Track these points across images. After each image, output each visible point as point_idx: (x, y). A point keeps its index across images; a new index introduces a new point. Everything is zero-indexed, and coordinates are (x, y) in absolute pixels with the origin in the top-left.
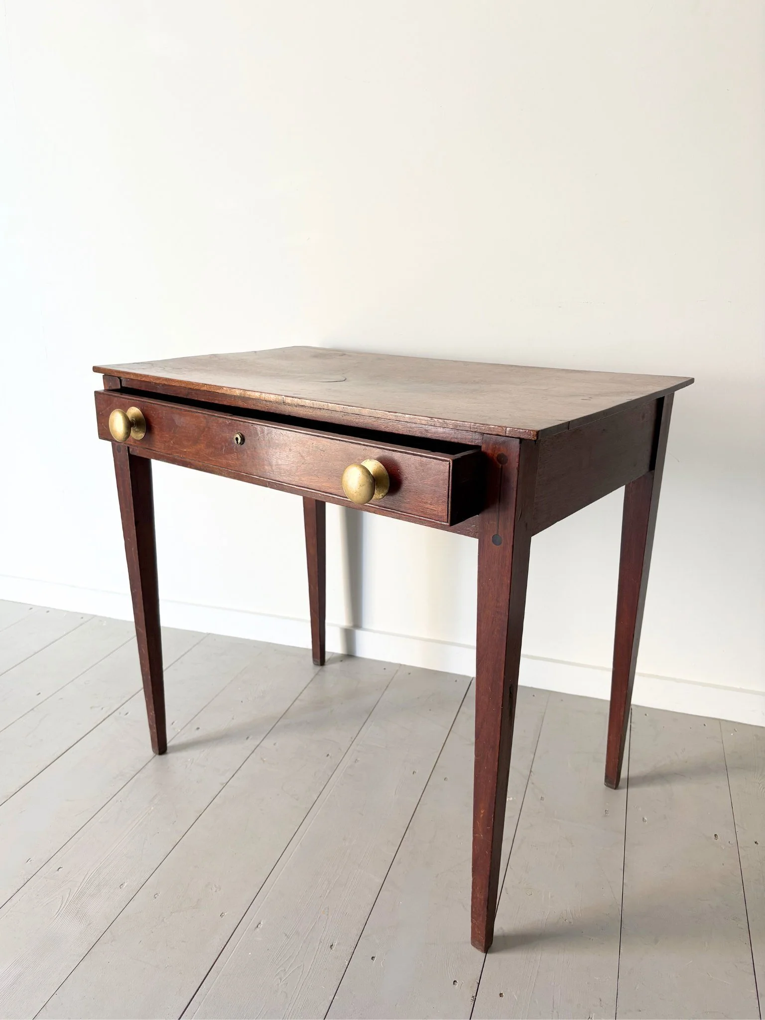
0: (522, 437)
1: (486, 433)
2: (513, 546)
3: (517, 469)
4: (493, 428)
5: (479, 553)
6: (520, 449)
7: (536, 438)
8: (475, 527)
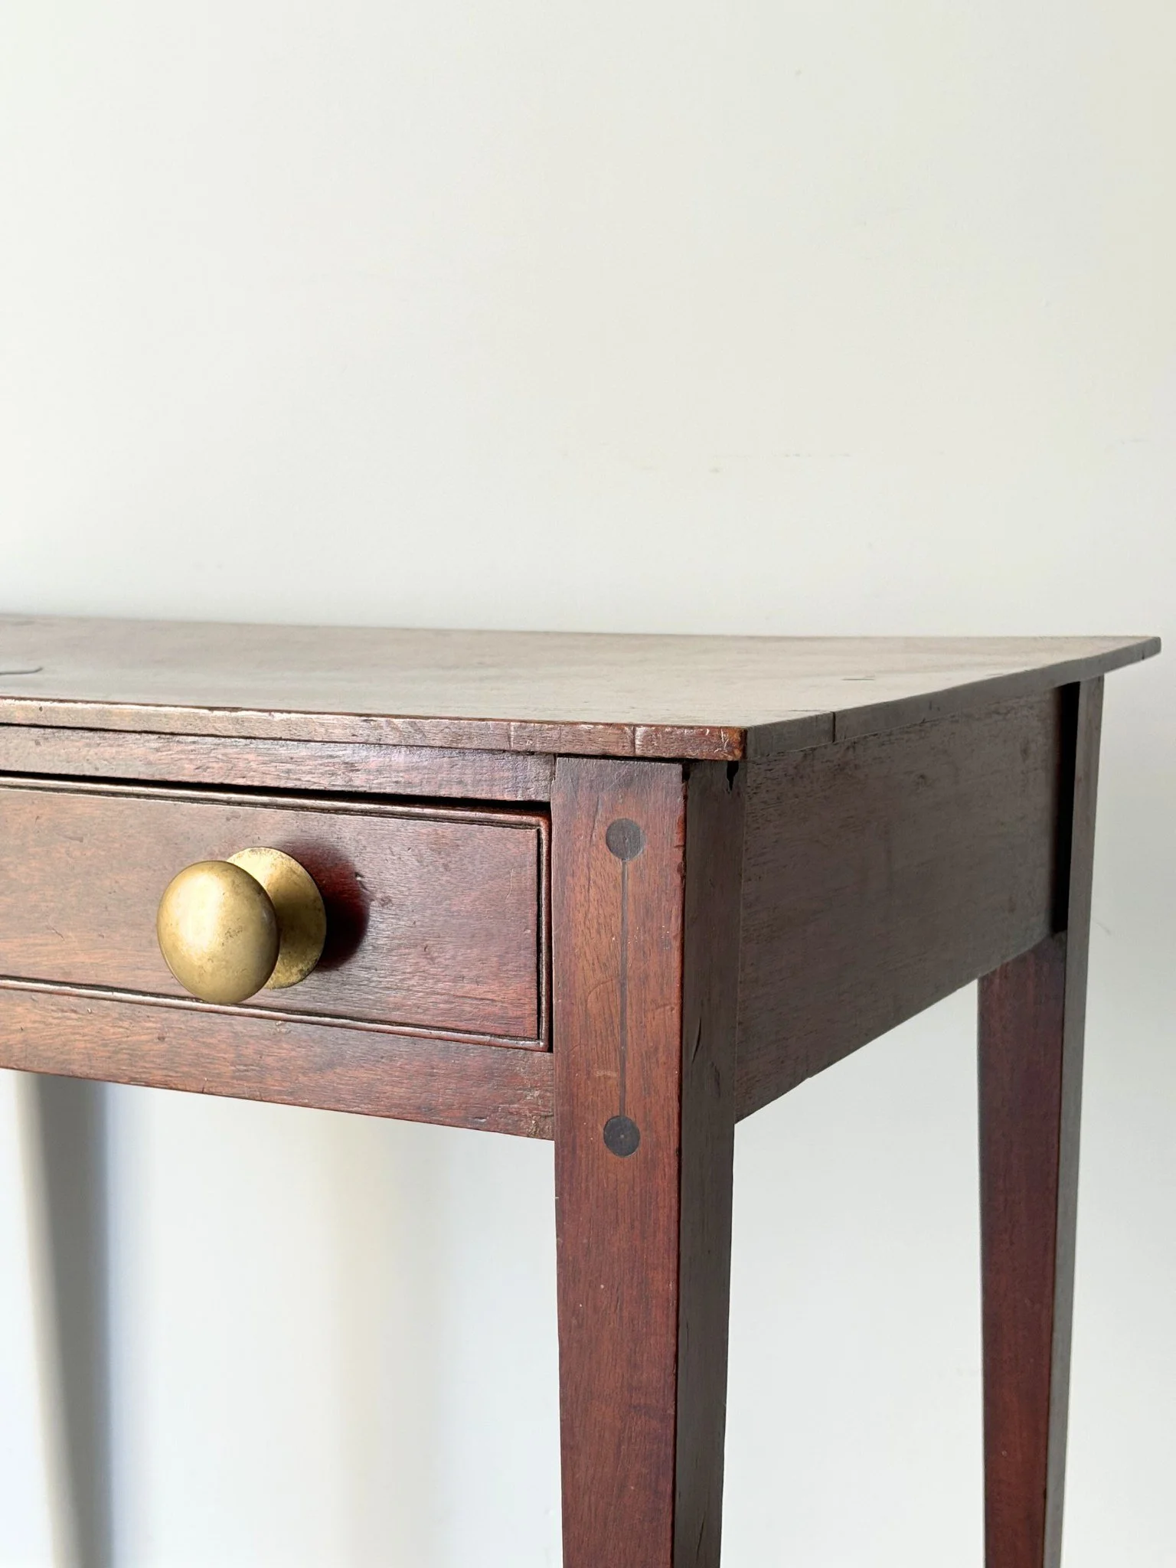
0: (691, 753)
1: (563, 751)
2: (679, 1150)
3: (679, 870)
4: (589, 732)
5: (559, 1192)
6: (685, 798)
7: (738, 753)
8: (540, 1097)
